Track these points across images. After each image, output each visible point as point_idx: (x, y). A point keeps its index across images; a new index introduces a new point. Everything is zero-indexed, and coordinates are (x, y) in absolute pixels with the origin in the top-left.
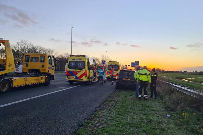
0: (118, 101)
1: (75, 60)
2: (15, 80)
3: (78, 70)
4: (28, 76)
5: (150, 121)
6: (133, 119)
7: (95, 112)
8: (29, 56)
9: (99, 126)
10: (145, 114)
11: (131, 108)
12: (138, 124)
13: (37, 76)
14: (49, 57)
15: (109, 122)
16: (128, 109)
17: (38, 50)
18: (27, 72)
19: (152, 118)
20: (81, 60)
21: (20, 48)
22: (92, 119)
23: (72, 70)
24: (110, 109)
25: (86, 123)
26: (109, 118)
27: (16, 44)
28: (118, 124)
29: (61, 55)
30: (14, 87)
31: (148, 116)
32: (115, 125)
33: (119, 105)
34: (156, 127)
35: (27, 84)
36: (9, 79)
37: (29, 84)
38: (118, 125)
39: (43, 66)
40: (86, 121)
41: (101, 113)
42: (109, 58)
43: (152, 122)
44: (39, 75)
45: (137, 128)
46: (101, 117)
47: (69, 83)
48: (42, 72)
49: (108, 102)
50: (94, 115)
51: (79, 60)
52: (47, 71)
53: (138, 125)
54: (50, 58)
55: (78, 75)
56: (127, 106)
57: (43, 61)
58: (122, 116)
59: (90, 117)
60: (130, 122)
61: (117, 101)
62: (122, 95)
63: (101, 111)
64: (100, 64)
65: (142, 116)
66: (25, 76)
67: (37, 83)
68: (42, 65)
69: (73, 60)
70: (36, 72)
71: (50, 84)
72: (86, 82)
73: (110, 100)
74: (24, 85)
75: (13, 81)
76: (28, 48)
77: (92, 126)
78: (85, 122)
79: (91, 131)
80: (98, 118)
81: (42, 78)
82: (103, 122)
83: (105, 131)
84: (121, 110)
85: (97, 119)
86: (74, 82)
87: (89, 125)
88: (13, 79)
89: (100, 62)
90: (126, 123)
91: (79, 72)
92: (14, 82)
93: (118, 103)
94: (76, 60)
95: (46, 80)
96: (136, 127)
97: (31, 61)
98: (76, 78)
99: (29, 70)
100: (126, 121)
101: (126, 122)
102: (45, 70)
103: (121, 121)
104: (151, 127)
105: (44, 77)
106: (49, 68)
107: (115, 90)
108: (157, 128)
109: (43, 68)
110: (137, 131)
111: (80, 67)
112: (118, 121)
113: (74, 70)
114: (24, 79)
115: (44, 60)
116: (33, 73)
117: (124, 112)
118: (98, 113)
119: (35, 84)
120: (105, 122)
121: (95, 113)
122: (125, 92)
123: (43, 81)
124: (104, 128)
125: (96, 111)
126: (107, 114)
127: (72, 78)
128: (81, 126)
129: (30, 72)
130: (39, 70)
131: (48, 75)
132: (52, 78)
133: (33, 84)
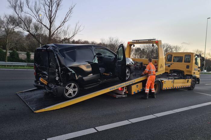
2: (165, 82)
8: (172, 55)
14: (195, 56)
18: (168, 73)
30: (163, 89)
36: (160, 81)
37: (175, 87)
48: (186, 73)
52: (192, 74)
67: (183, 87)
68: (187, 66)
70: (179, 74)
74: (171, 88)
75: (163, 82)
81: (188, 81)
88: (163, 81)
92: (164, 84)
95: (191, 83)
97: (174, 61)
102: (191, 72)
105: (190, 80)
106: (195, 69)
109: (188, 69)
114: (172, 81)
115: (190, 59)
116: (176, 74)
123: (189, 84)
129: (171, 73)
130: (183, 71)
131: (193, 78)
132: (197, 82)
133: (180, 88)
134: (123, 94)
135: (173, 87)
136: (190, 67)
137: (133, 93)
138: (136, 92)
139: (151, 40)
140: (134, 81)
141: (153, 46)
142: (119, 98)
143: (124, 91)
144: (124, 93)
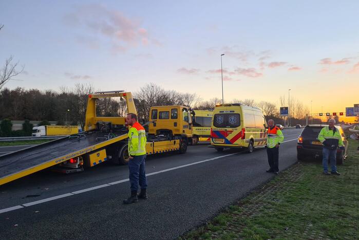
0: (295, 181)
1: (223, 112)
3: (229, 129)
4: (156, 140)
5: (344, 215)
6: (312, 210)
7: (248, 195)
8: (157, 110)
9: (251, 214)
10: (338, 205)
11: (315, 194)
12: (318, 217)
13: (169, 139)
14: (183, 110)
15: (266, 211)
16: (308, 194)
17: (170, 98)
18: (154, 134)
19: (349, 212)
20: (234, 111)
21: (146, 97)
22: (241, 205)
23: (219, 129)
24: (276, 193)
25: (230, 208)
26: (270, 206)
27: (140, 90)
28: (281, 214)
29: (207, 102)
31: (342, 208)
32: (277, 215)
33: (294, 187)
34: (350, 225)
35: (155, 152)
37: (157, 152)
38: (280, 216)
39: (175, 124)
40: (231, 206)
41: (259, 197)
42: (296, 103)
43: (346, 217)
44: (171, 138)
45: (314, 222)
46: (257, 203)
47: (216, 151)
48: (174, 133)
49: (274, 183)
50: (245, 200)
51: (231, 111)
52: (181, 132)
53: (316, 218)
54: (185, 111)
55: (229, 137)
56: (309, 190)
57: (176, 118)
58: (292, 204)
59: (238, 202)
60: (304, 213)
61: (292, 182)
62: (307, 171)
63: (258, 195)
64: (278, 114)
65: (330, 207)
66: (152, 140)
67: (168, 151)
69: (220, 112)
70: (167, 134)
71: (187, 151)
72: (244, 148)
73: (279, 178)
74: (151, 153)
76: (157, 96)
77: (239, 213)
78: (228, 207)
79: (236, 220)
80: (251, 203)
81: (175, 142)
82: (257, 210)
83: (258, 221)
84: (296, 195)
85: (249, 206)
86: (224, 149)
87: (234, 212)
89: (276, 110)
90: (295, 214)
91: (231, 132)
93: (293, 184)
94: (225, 113)
95: (180, 145)
96: (312, 222)
97: (160, 118)
98: (227, 142)
99: (157, 131)
100: (297, 212)
101: (297, 214)
102: (178, 130)
103: (289, 211)
104: (339, 224)
105: (178, 141)
106: (185, 127)
107: (296, 163)
108: (351, 227)
109: (176, 128)
110: (310, 227)
111: (232, 123)
112: (283, 211)
113: (223, 129)
114: (151, 144)
115: (177, 114)
116: (163, 135)
117: (300, 199)
118: (253, 197)
119: (165, 151)
120: (261, 211)
121: (249, 197)
122: (315, 167)
123: (177, 146)
124: (256, 218)
125: (250, 193)
126: (267, 199)
127: (220, 142)
128: (222, 212)
129: (158, 134)
130: (171, 131)
131: (183, 138)
132: (189, 143)
133: (163, 152)
134: (77, 167)
135: (154, 152)
136: (178, 125)
137: (92, 165)
138: (98, 163)
139: (118, 92)
140: (94, 148)
141: (121, 99)
142: (71, 174)
143: (79, 163)
144: (78, 165)
